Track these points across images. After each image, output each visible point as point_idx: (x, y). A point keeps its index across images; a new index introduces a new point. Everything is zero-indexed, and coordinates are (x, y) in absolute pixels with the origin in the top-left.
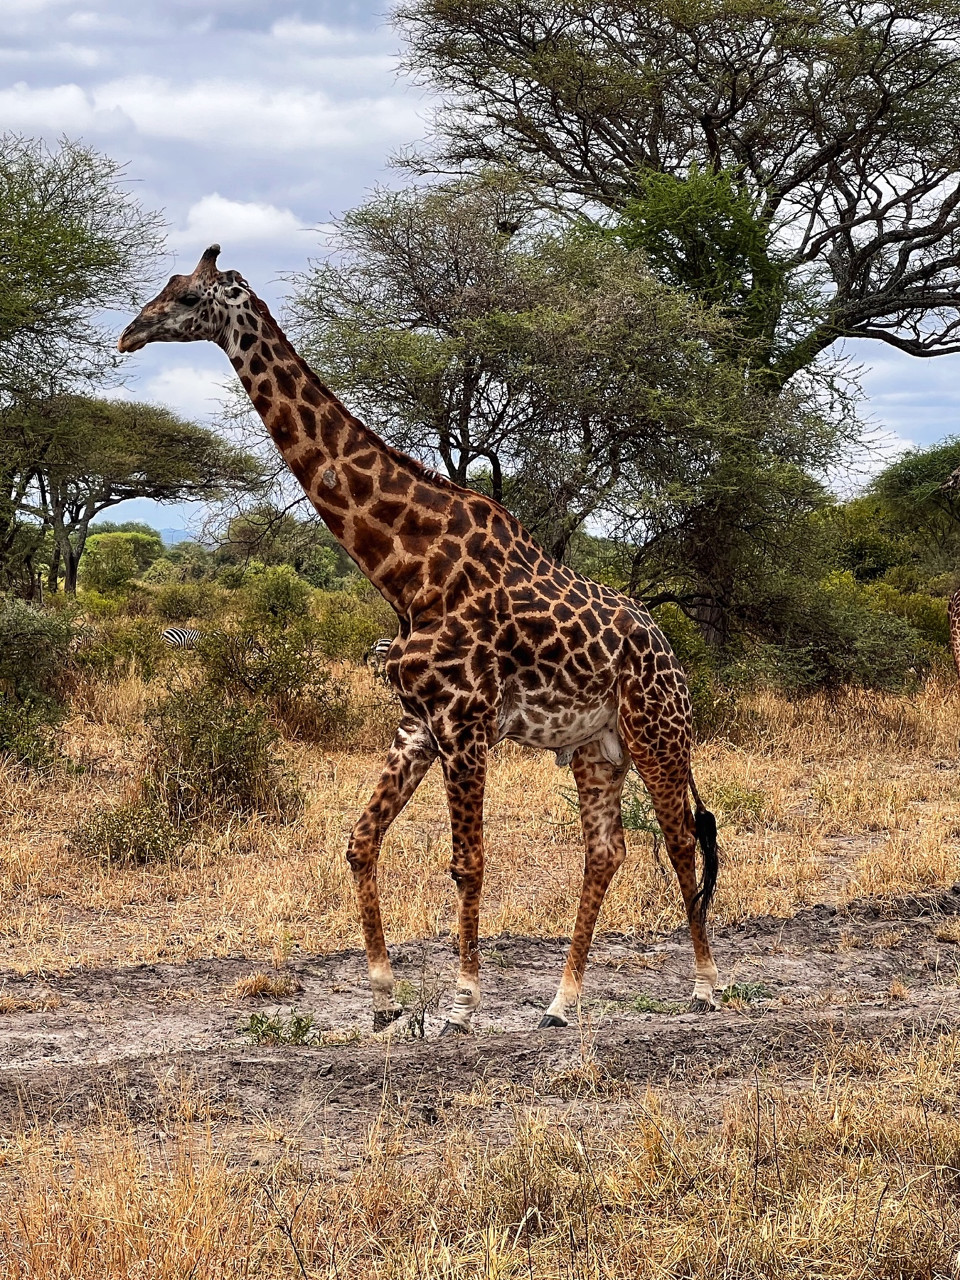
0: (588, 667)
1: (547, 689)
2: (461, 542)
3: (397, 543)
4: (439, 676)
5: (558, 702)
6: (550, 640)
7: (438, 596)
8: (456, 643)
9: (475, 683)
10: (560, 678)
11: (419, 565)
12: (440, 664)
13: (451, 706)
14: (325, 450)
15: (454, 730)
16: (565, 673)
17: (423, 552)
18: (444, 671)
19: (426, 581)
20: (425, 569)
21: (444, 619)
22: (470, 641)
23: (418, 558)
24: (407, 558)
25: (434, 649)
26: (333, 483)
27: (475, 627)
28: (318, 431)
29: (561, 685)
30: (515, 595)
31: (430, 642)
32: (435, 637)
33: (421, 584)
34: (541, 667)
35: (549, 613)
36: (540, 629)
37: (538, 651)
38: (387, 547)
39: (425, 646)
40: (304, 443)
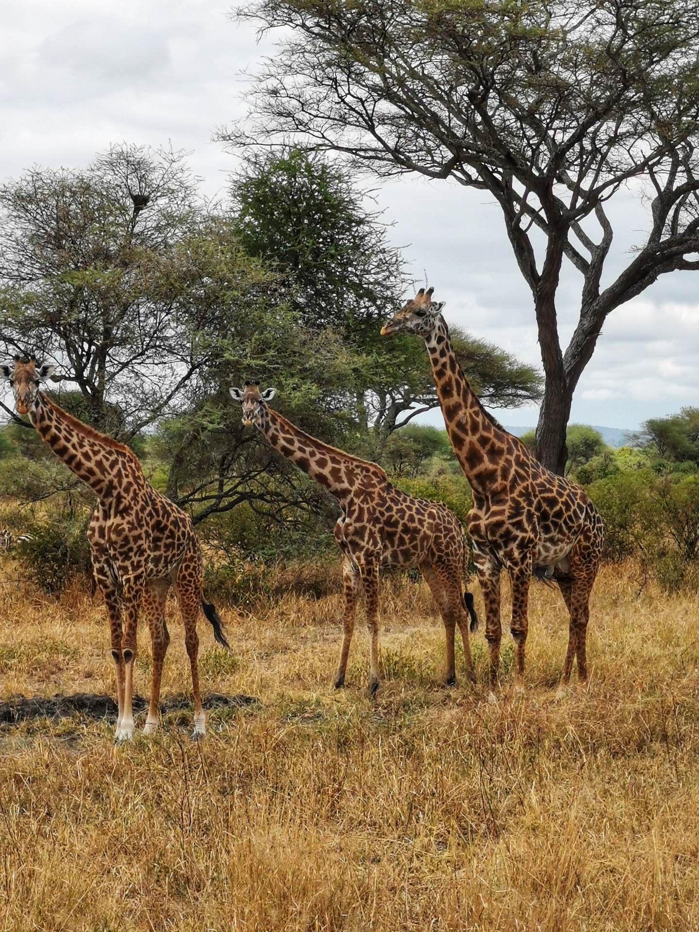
0: (573, 522)
1: (554, 534)
2: (512, 458)
3: (486, 458)
4: (511, 527)
5: (559, 540)
6: (557, 508)
7: (505, 487)
8: (517, 510)
9: (529, 529)
10: (561, 527)
11: (495, 471)
12: (511, 521)
13: (517, 542)
14: (463, 404)
15: (520, 554)
16: (563, 525)
17: (498, 464)
18: (513, 524)
19: (499, 479)
20: (499, 472)
21: (508, 498)
22: (523, 508)
23: (495, 467)
24: (491, 466)
25: (507, 514)
26: (464, 422)
27: (524, 501)
28: (461, 393)
29: (561, 532)
30: (538, 485)
31: (504, 510)
32: (506, 507)
33: (496, 480)
34: (552, 522)
35: (555, 494)
36: (552, 502)
37: (552, 513)
38: (480, 460)
39: (502, 512)
40: (456, 398)
